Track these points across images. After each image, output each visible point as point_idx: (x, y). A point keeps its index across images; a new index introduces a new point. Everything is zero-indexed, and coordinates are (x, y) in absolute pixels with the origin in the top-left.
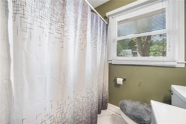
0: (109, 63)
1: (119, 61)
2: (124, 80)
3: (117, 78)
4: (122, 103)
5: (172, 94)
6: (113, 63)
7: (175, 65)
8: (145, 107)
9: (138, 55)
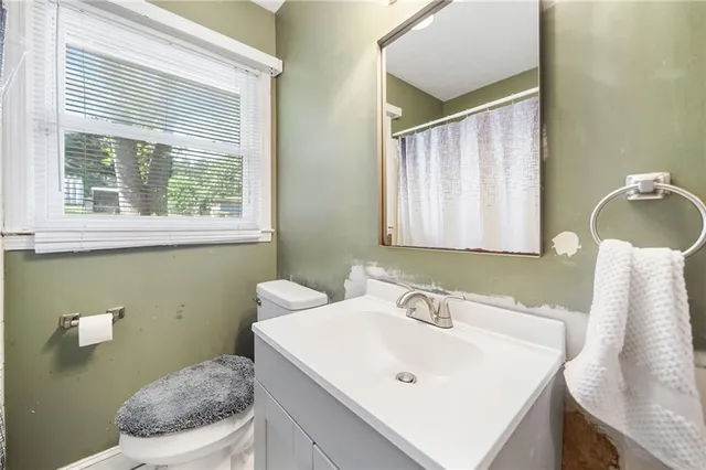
0: (6, 252)
1: (87, 236)
2: (120, 315)
3: (76, 318)
4: (130, 410)
5: (260, 304)
6: (39, 249)
7: (257, 238)
8: (207, 370)
9: (122, 209)
